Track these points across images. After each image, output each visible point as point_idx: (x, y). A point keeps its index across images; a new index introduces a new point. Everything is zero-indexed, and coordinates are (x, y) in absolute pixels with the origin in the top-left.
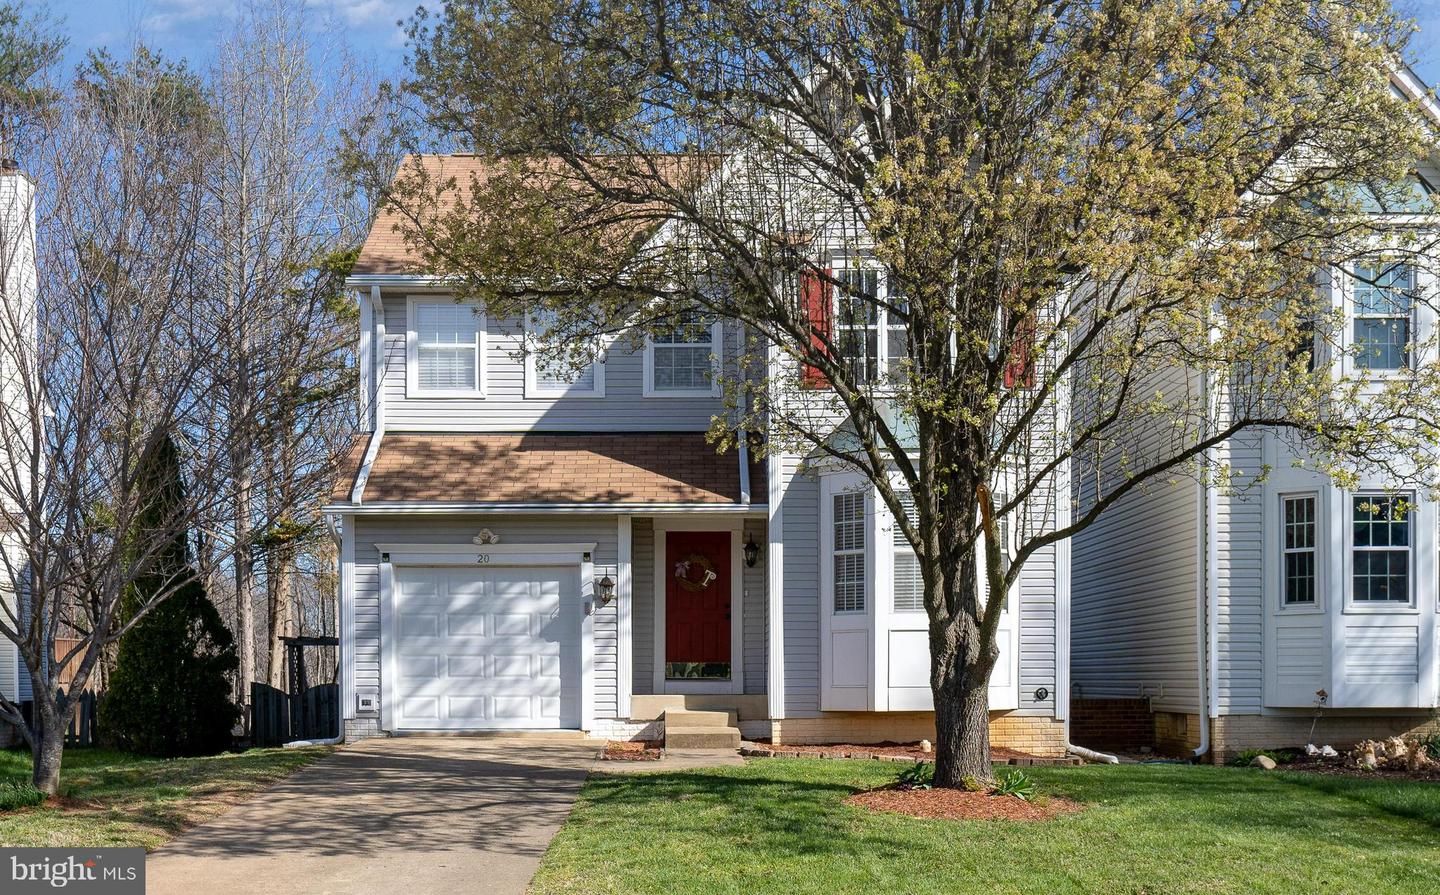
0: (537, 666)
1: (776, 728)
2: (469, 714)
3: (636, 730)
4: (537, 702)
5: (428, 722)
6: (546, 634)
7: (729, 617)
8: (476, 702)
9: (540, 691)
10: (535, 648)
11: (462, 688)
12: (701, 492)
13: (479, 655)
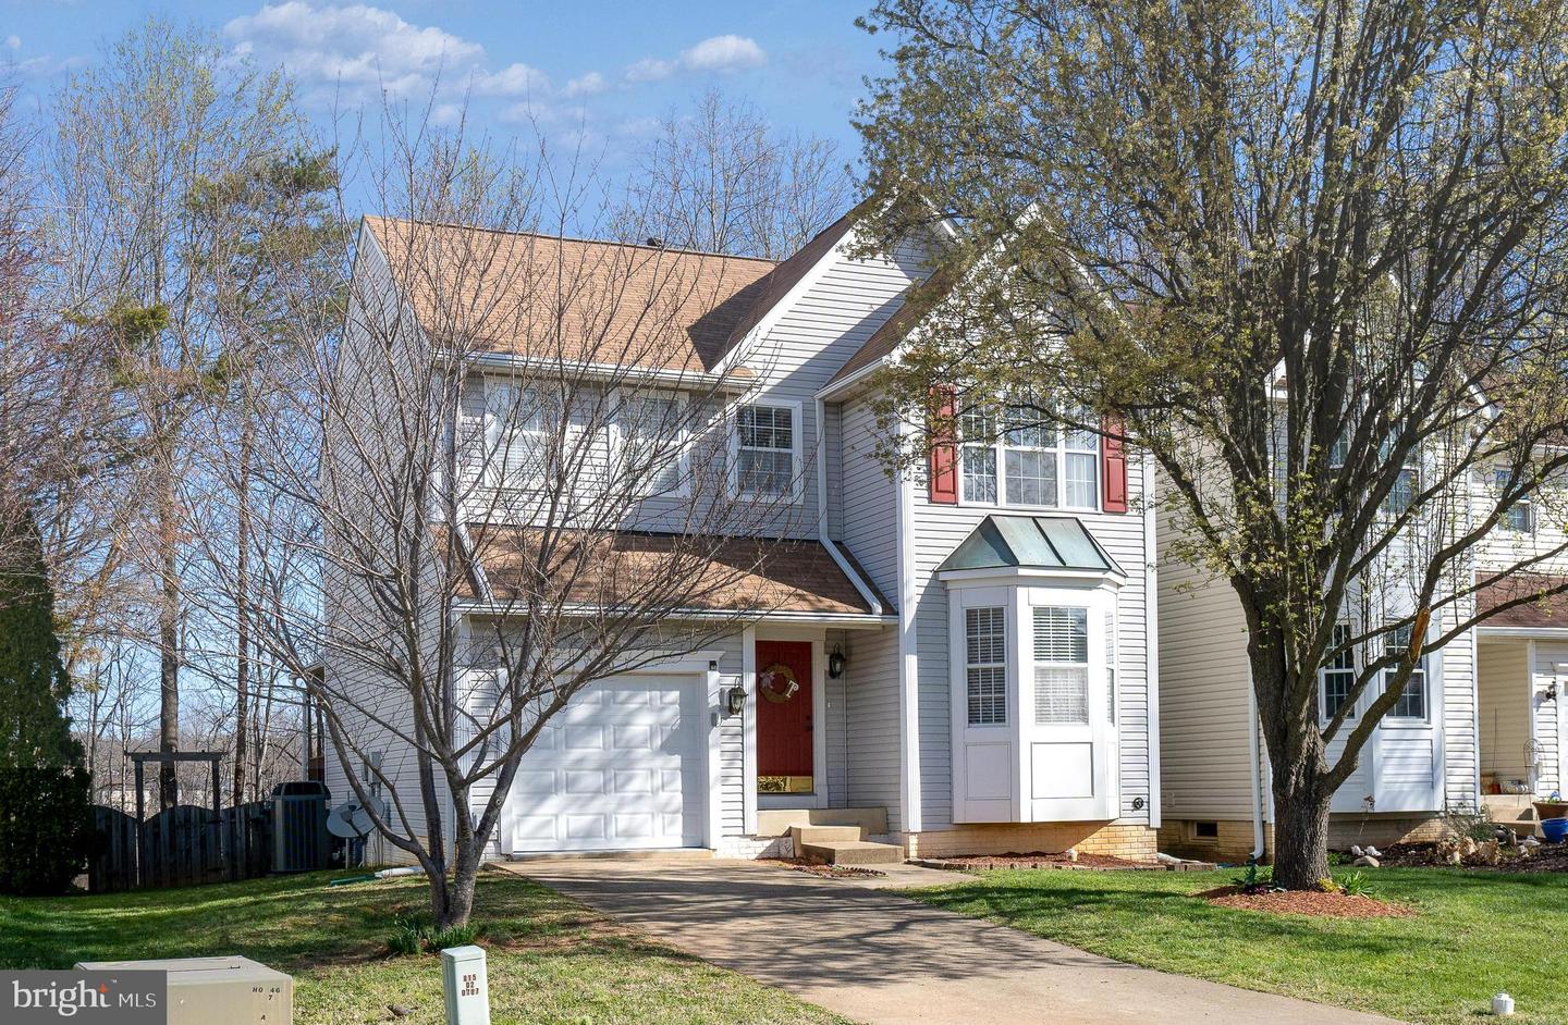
0: (658, 781)
1: (913, 840)
2: (589, 834)
3: (761, 847)
4: (659, 821)
5: (545, 844)
6: (667, 748)
7: (810, 729)
8: (597, 820)
9: (663, 809)
10: (658, 762)
11: (582, 806)
12: (827, 602)
13: (598, 770)
